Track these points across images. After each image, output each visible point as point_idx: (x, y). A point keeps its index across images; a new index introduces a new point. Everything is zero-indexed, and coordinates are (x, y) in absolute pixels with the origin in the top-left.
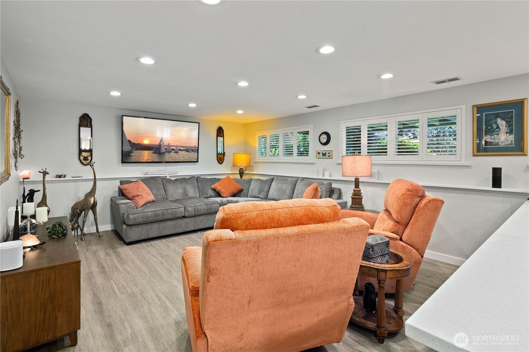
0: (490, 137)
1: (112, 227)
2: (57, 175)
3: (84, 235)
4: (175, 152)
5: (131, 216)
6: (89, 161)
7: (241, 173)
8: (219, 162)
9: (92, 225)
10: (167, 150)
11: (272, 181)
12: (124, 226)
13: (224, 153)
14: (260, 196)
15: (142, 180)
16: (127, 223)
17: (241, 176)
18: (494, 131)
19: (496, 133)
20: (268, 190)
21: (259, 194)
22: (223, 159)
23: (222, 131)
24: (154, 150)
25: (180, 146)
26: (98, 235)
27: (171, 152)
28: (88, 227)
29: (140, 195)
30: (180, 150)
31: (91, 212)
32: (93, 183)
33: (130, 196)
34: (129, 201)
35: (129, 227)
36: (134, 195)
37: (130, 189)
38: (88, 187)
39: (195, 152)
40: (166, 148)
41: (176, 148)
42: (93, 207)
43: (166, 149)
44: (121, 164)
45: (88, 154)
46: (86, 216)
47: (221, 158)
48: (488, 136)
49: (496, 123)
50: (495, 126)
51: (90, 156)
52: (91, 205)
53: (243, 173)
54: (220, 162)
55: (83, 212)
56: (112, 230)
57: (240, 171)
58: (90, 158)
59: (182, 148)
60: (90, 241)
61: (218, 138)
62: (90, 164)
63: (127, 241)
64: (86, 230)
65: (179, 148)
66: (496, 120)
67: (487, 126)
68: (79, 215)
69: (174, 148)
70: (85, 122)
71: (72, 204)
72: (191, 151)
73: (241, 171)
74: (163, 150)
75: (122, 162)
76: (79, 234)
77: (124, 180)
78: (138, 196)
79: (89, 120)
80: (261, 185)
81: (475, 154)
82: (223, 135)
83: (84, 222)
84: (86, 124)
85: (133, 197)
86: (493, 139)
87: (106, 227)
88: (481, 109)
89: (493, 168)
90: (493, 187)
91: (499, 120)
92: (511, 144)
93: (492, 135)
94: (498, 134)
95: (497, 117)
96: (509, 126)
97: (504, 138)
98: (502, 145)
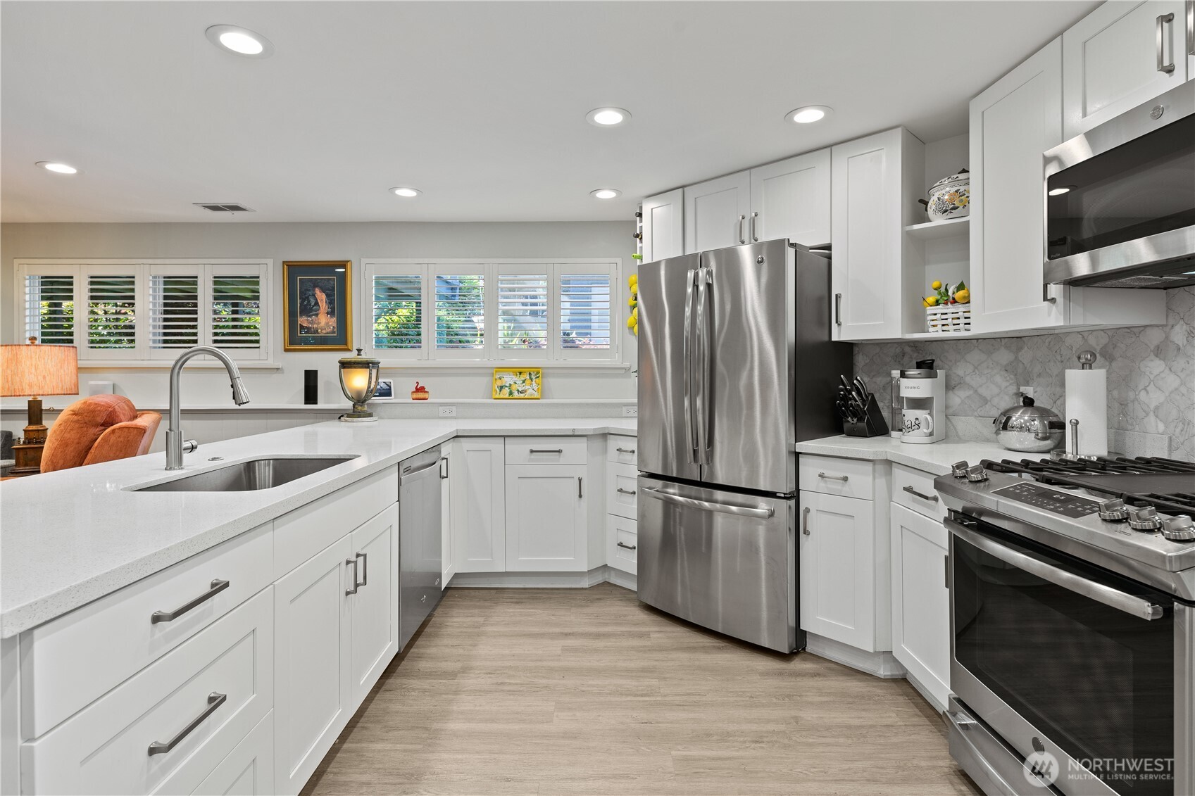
0: (306, 318)
18: (311, 310)
19: (315, 313)
48: (304, 318)
49: (314, 295)
50: (313, 302)
66: (314, 291)
67: (303, 300)
81: (287, 347)
86: (310, 323)
88: (294, 270)
89: (306, 372)
90: (306, 403)
91: (317, 291)
92: (333, 332)
93: (310, 316)
94: (317, 315)
95: (315, 286)
96: (330, 302)
97: (324, 322)
98: (322, 333)
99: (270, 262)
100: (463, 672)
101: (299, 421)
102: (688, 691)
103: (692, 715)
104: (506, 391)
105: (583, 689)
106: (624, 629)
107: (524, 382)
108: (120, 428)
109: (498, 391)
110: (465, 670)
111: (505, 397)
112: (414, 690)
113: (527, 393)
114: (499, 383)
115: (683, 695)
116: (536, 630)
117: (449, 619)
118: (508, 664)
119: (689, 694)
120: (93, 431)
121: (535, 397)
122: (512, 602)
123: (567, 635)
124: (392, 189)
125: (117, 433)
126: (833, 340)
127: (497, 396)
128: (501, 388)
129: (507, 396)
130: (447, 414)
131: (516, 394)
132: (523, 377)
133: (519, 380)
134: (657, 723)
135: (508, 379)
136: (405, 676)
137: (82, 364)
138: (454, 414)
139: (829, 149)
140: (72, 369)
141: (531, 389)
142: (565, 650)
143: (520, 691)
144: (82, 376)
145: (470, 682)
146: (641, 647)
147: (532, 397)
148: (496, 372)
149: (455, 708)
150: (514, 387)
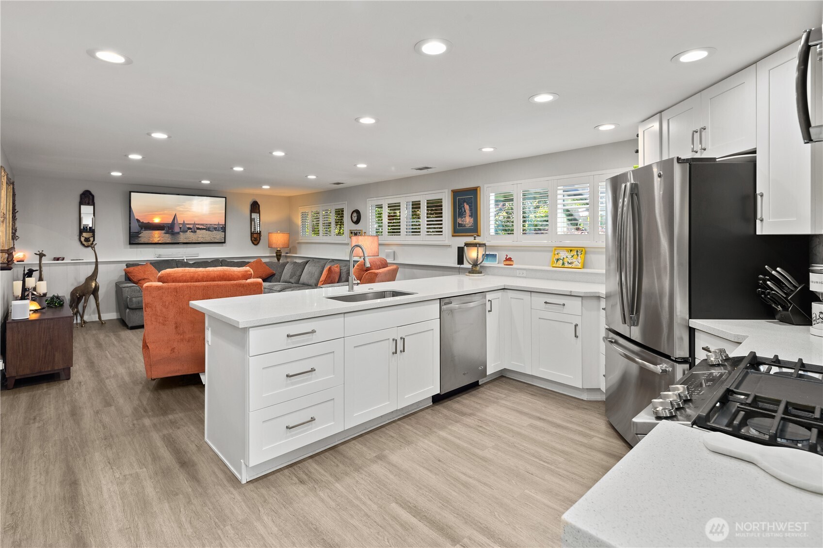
0: (460, 219)
1: (117, 315)
2: (54, 258)
3: (85, 322)
4: (192, 232)
5: (134, 299)
6: (91, 242)
7: (279, 256)
8: (253, 243)
9: (94, 313)
10: (182, 229)
11: (307, 264)
12: (128, 310)
13: (260, 232)
14: (291, 280)
15: (151, 263)
16: (129, 307)
17: (279, 260)
20: (300, 274)
21: (290, 278)
22: (258, 239)
23: (258, 206)
24: (166, 229)
25: (198, 224)
26: (101, 323)
27: (187, 231)
28: (90, 315)
29: (147, 279)
30: (198, 229)
31: (92, 297)
32: (93, 266)
33: (135, 280)
34: (134, 285)
35: (131, 311)
36: (140, 278)
37: (137, 272)
38: (90, 270)
39: (218, 230)
40: (181, 226)
41: (193, 227)
42: (95, 292)
43: (180, 228)
44: (129, 246)
45: (90, 234)
46: (86, 301)
47: (256, 238)
49: (464, 207)
50: (463, 210)
51: (92, 237)
52: (92, 290)
53: (280, 255)
54: (255, 242)
55: (84, 297)
56: (118, 319)
57: (276, 253)
58: (92, 239)
59: (200, 227)
60: (91, 327)
61: (252, 214)
62: (92, 246)
63: (130, 325)
64: (86, 318)
65: (197, 226)
68: (79, 299)
69: (191, 226)
70: (87, 200)
71: (71, 289)
72: (213, 230)
73: (278, 254)
74: (177, 230)
75: (130, 244)
76: (78, 322)
77: (131, 263)
78: (144, 279)
79: (91, 197)
80: (293, 268)
81: (452, 234)
82: (259, 211)
83: (84, 308)
84: (87, 202)
85: (139, 280)
86: (463, 221)
87: (110, 315)
88: (456, 193)
89: (458, 247)
90: (458, 264)
91: (465, 204)
92: (472, 226)
93: (462, 218)
94: (465, 217)
95: (464, 202)
96: (471, 210)
97: (468, 221)
98: (468, 226)
99: (446, 191)
100: (469, 415)
101: (451, 273)
102: (576, 472)
103: (561, 483)
104: (561, 262)
105: (517, 445)
106: (581, 429)
107: (572, 256)
108: (370, 273)
109: (556, 262)
110: (471, 415)
111: (559, 266)
112: (442, 413)
113: (574, 264)
114: (557, 257)
115: (570, 472)
116: (526, 410)
117: (488, 391)
118: (495, 420)
119: (574, 474)
120: (363, 273)
121: (579, 267)
122: (529, 394)
123: (540, 419)
124: (480, 149)
125: (368, 274)
126: (757, 234)
127: (554, 265)
128: (558, 260)
129: (561, 266)
130: (521, 275)
131: (566, 265)
132: (572, 253)
133: (569, 255)
134: (536, 476)
135: (563, 254)
136: (444, 407)
137: (381, 242)
138: (525, 275)
139: (755, 64)
140: (376, 245)
141: (578, 261)
142: (531, 426)
143: (485, 433)
144: (380, 247)
145: (468, 420)
146: (578, 441)
147: (577, 267)
148: (555, 249)
149: (450, 427)
150: (566, 260)
